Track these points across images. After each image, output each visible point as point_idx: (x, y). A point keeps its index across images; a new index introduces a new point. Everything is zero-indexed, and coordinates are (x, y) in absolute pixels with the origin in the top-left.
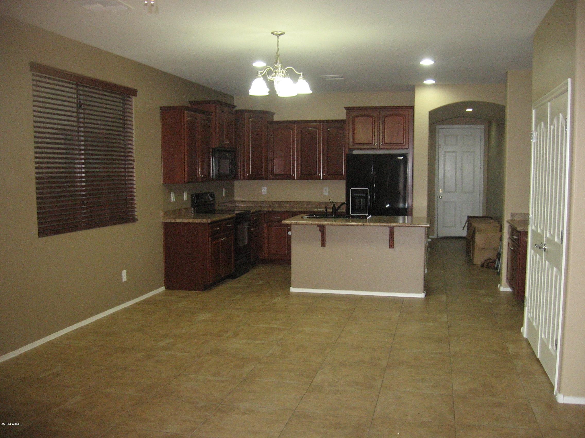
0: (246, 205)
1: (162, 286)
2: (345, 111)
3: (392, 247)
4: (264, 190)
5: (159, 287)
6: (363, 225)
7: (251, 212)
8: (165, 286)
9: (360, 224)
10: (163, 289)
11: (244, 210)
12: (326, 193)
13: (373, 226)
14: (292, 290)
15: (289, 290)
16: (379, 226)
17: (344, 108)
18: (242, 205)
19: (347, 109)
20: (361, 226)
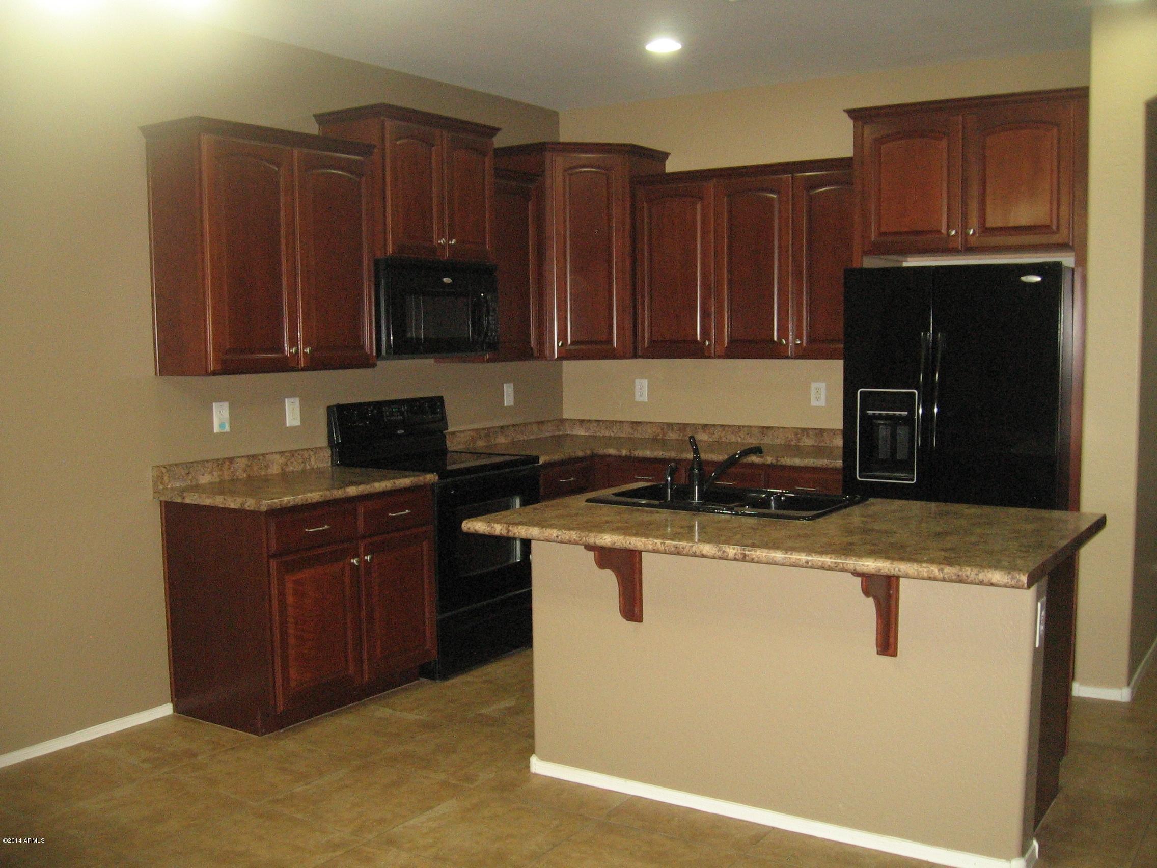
0: (590, 433)
1: (165, 703)
2: (850, 123)
3: (891, 651)
4: (642, 390)
5: (160, 702)
6: (744, 558)
7: (541, 462)
8: (172, 701)
9: (731, 551)
10: (167, 710)
11: (517, 455)
12: (818, 399)
13: (783, 565)
14: (539, 766)
15: (528, 767)
16: (807, 566)
17: (846, 115)
18: (580, 432)
19: (857, 115)
20: (735, 559)
